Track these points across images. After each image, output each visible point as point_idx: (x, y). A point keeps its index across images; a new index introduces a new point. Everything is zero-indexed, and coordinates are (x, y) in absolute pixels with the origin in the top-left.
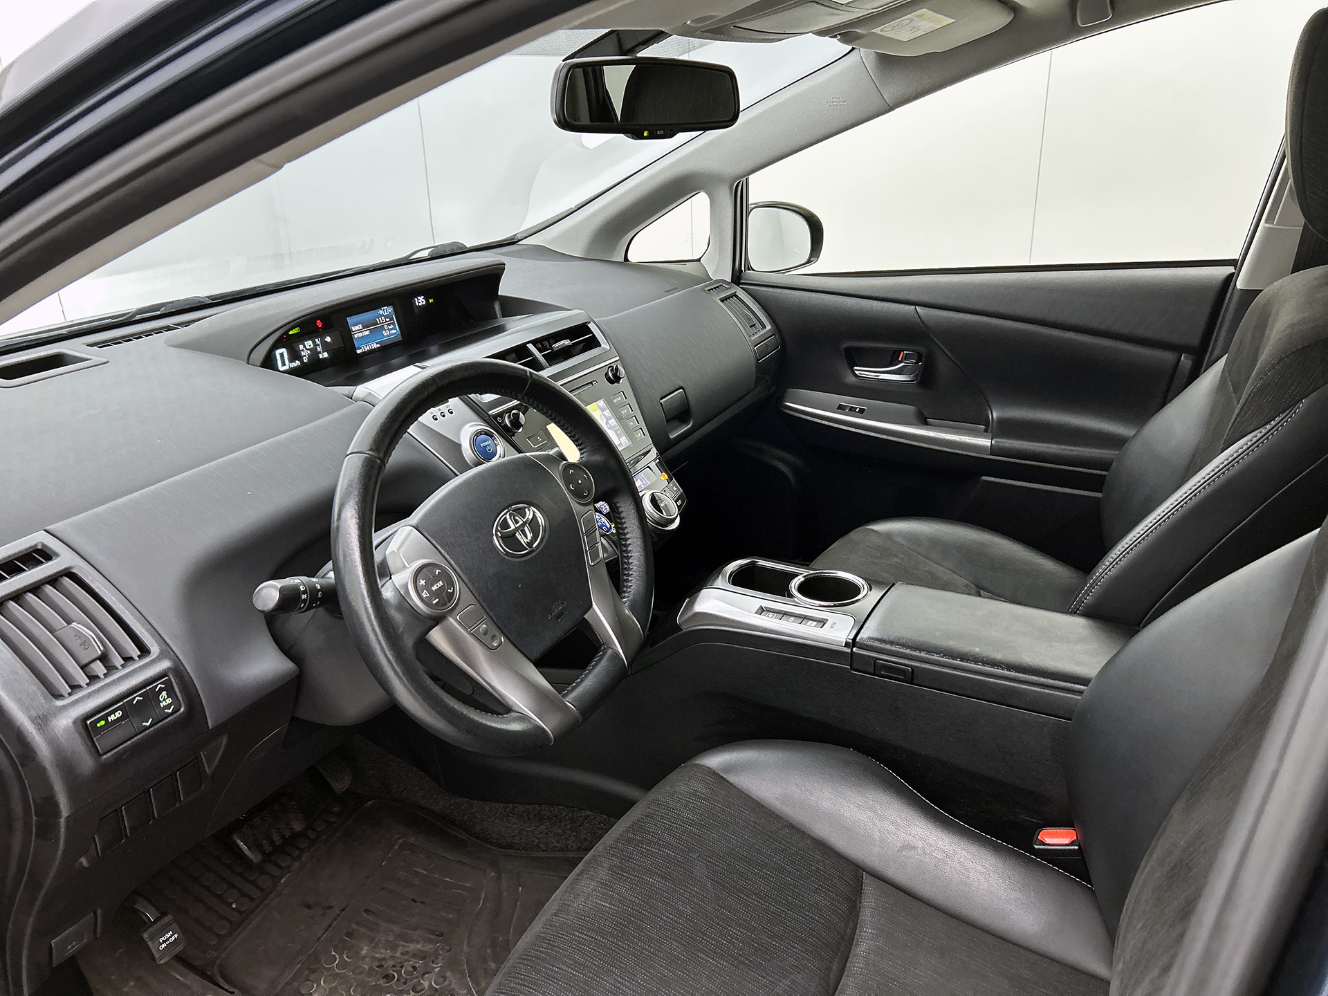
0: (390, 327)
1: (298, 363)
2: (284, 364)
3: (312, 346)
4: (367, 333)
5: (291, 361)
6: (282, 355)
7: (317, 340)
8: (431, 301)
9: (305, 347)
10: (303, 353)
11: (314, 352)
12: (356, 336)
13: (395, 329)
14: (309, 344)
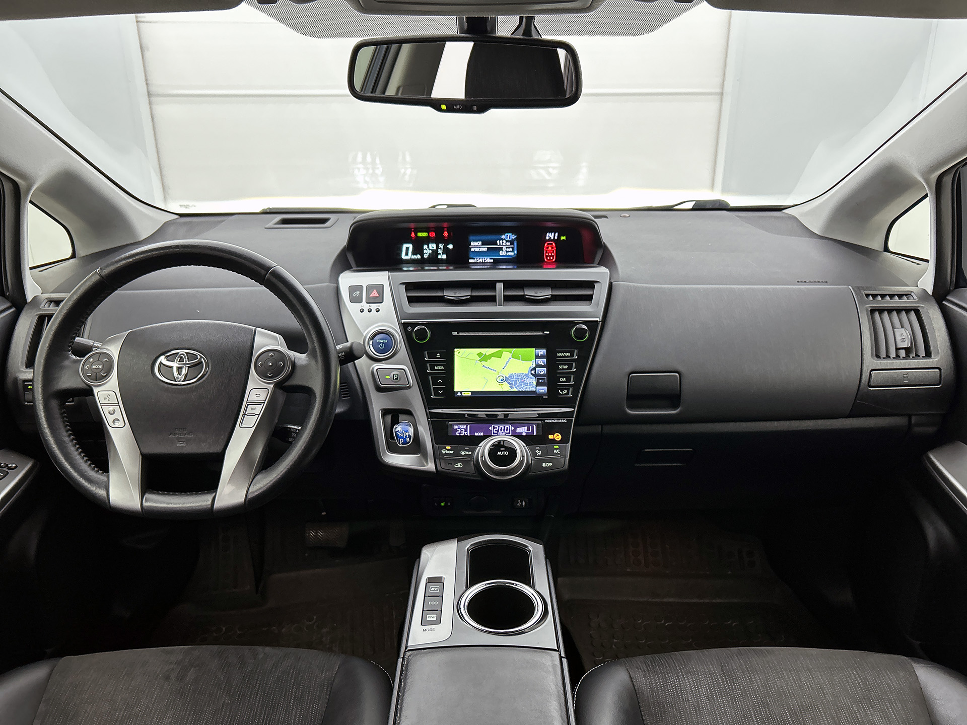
0: (508, 250)
1: (419, 257)
2: (407, 254)
3: (435, 248)
4: (485, 249)
5: (413, 253)
6: (407, 249)
7: (440, 245)
8: (563, 238)
9: (428, 247)
10: (425, 251)
11: (435, 253)
12: (472, 250)
13: (513, 251)
14: (433, 246)
